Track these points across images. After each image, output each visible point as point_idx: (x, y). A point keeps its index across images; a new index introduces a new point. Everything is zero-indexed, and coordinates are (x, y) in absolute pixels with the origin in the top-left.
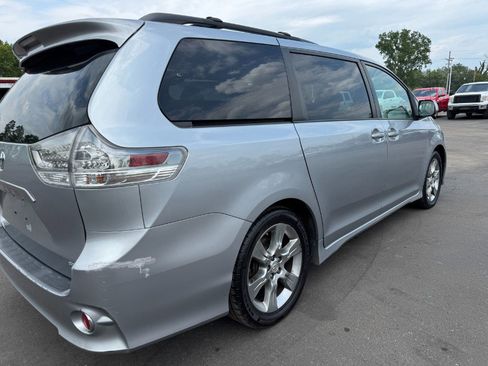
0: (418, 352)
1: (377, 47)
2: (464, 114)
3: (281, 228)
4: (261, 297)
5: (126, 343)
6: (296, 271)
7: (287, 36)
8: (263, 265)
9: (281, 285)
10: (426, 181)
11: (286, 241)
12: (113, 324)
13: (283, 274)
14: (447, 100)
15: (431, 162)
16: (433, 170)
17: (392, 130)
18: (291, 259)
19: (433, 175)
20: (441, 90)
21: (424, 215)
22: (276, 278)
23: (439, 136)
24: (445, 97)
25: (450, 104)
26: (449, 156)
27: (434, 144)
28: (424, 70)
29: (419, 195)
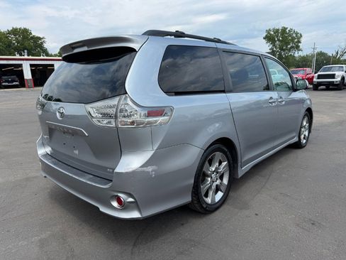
0: (298, 225)
1: (264, 38)
2: (324, 87)
3: (218, 155)
4: (206, 195)
5: (141, 214)
6: (225, 181)
7: (219, 41)
8: (208, 176)
9: (218, 189)
10: (300, 130)
11: (220, 163)
12: (136, 202)
13: (218, 182)
14: (313, 77)
15: (304, 118)
16: (305, 123)
17: (281, 98)
18: (223, 174)
19: (305, 127)
20: (308, 70)
21: (299, 152)
22: (215, 184)
23: (308, 102)
24: (312, 75)
25: (315, 80)
26: (315, 115)
27: (306, 107)
28: (296, 55)
29: (296, 139)
